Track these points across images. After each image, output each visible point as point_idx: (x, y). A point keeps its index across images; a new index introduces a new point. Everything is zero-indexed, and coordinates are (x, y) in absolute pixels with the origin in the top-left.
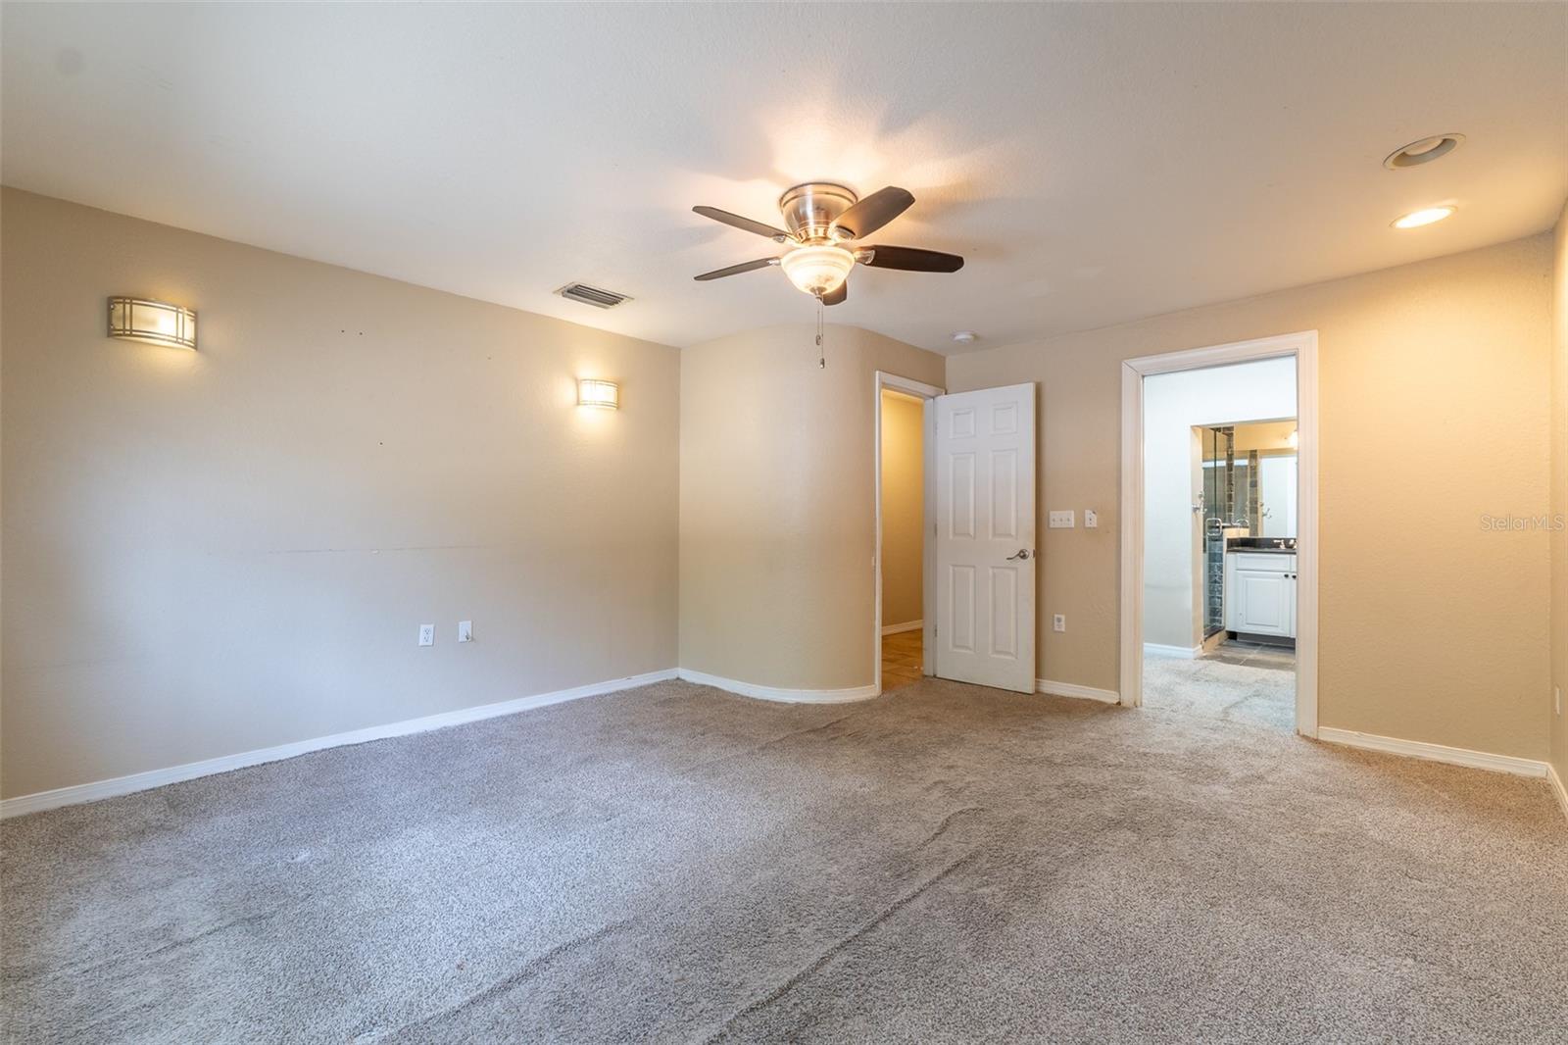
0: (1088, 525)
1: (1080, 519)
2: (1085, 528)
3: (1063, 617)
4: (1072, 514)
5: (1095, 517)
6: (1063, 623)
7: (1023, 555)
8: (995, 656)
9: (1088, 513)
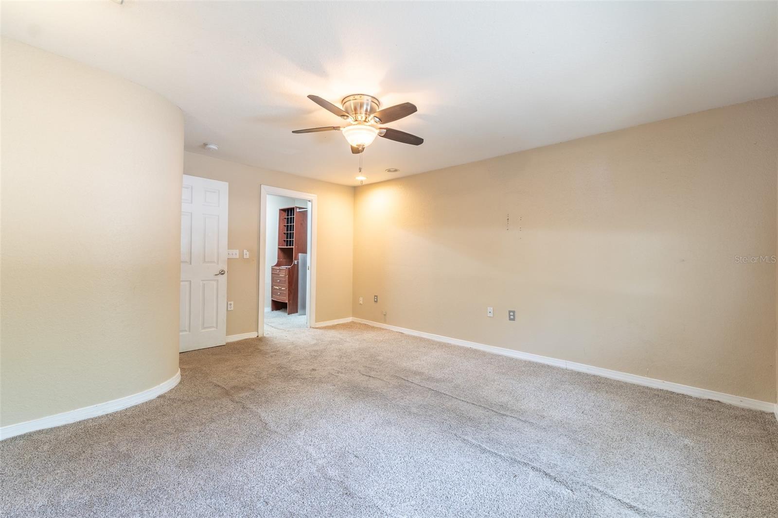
0: (245, 257)
1: (242, 254)
2: (244, 258)
3: (232, 303)
4: (237, 251)
5: (248, 253)
6: (232, 306)
7: (222, 273)
8: (204, 331)
9: (245, 251)
